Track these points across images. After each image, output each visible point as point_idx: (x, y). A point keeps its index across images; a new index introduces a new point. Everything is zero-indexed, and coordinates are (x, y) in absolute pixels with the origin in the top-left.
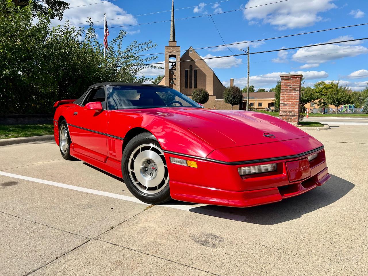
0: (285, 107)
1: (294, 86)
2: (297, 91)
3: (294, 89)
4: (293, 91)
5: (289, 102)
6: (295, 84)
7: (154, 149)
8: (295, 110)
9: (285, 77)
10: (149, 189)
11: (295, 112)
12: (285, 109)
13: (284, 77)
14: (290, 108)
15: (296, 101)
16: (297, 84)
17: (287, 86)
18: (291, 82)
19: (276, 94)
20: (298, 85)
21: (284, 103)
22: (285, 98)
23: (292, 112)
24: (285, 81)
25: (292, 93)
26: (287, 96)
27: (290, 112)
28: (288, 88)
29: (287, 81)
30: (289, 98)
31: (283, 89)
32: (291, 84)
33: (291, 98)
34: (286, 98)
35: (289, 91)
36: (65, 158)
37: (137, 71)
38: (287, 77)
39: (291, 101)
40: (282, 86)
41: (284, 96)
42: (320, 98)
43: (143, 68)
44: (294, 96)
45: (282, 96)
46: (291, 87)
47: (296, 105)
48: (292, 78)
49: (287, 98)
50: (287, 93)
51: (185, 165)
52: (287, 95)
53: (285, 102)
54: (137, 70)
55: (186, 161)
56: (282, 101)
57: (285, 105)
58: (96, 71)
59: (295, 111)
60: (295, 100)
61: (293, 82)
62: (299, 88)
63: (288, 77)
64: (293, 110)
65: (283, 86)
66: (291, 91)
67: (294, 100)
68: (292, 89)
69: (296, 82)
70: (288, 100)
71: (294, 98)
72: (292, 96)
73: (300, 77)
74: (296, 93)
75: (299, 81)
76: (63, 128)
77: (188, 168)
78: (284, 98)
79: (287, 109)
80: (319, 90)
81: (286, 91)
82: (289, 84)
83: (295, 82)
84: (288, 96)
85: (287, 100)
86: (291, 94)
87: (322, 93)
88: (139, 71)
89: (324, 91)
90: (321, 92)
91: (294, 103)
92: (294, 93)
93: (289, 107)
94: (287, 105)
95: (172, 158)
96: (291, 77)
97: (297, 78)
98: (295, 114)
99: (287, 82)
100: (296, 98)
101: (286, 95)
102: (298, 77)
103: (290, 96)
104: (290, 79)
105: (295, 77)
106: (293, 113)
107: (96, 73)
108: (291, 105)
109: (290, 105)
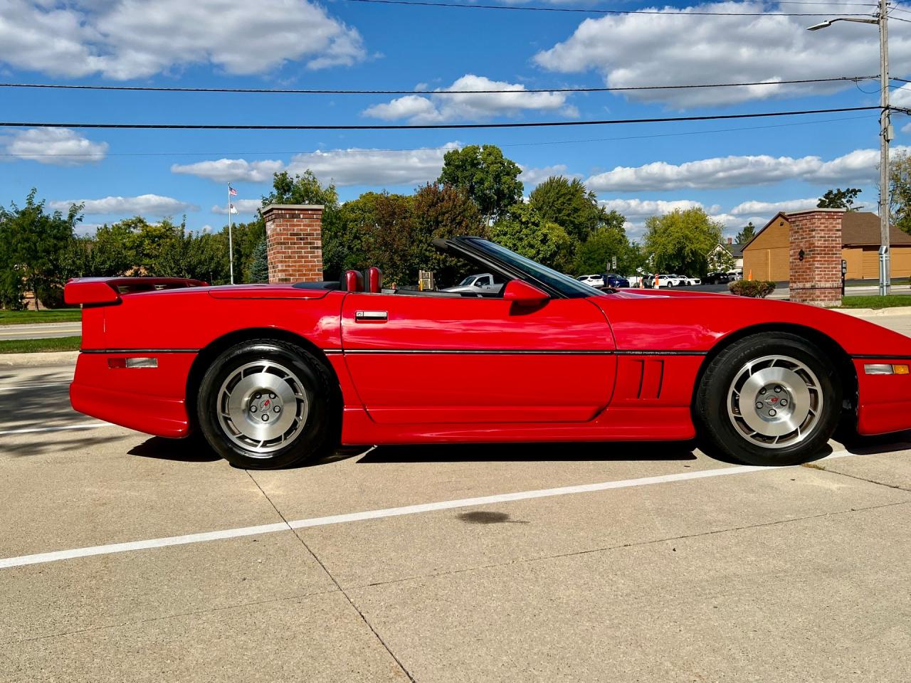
1: (309, 235)
2: (318, 248)
3: (310, 243)
4: (307, 248)
6: (310, 230)
9: (286, 212)
13: (283, 212)
15: (318, 275)
16: (316, 230)
17: (291, 235)
18: (300, 225)
22: (289, 266)
24: (287, 221)
25: (305, 253)
26: (292, 262)
28: (293, 239)
30: (300, 266)
32: (301, 230)
33: (304, 266)
34: (293, 266)
35: (298, 248)
38: (290, 212)
41: (285, 262)
44: (311, 261)
46: (301, 239)
48: (301, 216)
49: (295, 266)
53: (291, 275)
56: (284, 274)
60: (315, 270)
61: (304, 225)
63: (293, 212)
66: (302, 248)
67: (311, 270)
68: (304, 244)
69: (313, 226)
70: (299, 271)
71: (312, 266)
72: (305, 262)
73: (321, 212)
74: (314, 252)
78: (286, 266)
81: (289, 248)
82: (296, 230)
83: (309, 226)
84: (295, 262)
86: (302, 257)
92: (311, 253)
96: (299, 212)
97: (315, 216)
99: (291, 225)
100: (315, 266)
101: (290, 257)
102: (316, 212)
103: (301, 262)
104: (298, 216)
105: (310, 212)
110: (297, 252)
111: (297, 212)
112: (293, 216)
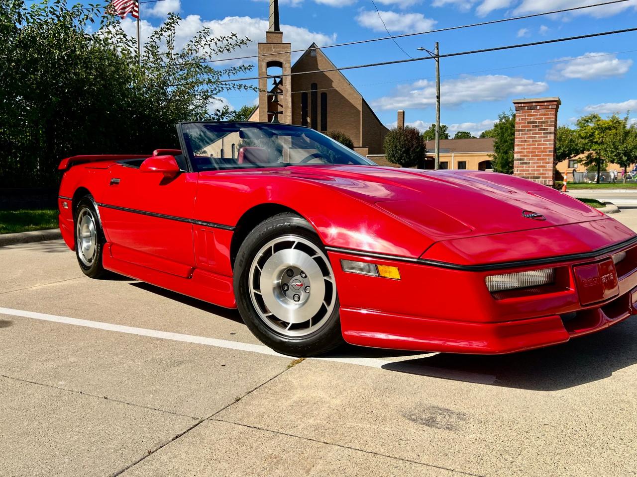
0: (524, 168)
1: (544, 122)
2: (550, 133)
3: (544, 129)
4: (541, 133)
5: (532, 156)
6: (545, 118)
7: (300, 247)
8: (545, 174)
9: (525, 105)
10: (295, 327)
11: (546, 178)
12: (524, 171)
13: (523, 105)
14: (534, 170)
15: (548, 155)
16: (550, 118)
17: (528, 123)
18: (537, 115)
19: (496, 143)
20: (551, 122)
21: (523, 160)
22: (524, 149)
23: (539, 178)
24: (525, 112)
25: (539, 137)
26: (528, 145)
27: (535, 178)
28: (530, 127)
29: (528, 112)
30: (533, 148)
31: (519, 131)
32: (537, 119)
33: (537, 148)
34: (527, 148)
35: (533, 134)
36: (89, 275)
37: (209, 96)
38: (528, 105)
39: (537, 156)
40: (517, 123)
41: (521, 145)
42: (589, 150)
43: (221, 89)
44: (543, 144)
45: (518, 145)
46: (536, 126)
47: (548, 163)
48: (538, 107)
49: (529, 149)
50: (529, 137)
51: (374, 274)
52: (529, 141)
53: (525, 156)
54: (209, 94)
55: (376, 266)
56: (519, 155)
57: (526, 163)
58: (124, 96)
59: (547, 175)
60: (546, 152)
61: (540, 115)
62: (553, 128)
63: (531, 104)
64: (542, 174)
65: (520, 123)
66: (536, 134)
67: (543, 152)
68: (539, 131)
69: (548, 115)
70: (532, 152)
71: (544, 148)
72: (538, 145)
73: (556, 103)
74: (547, 137)
75: (554, 112)
76: (85, 213)
77: (382, 280)
78: (522, 149)
79: (528, 170)
80: (587, 133)
81: (525, 134)
82: (532, 119)
83: (544, 115)
84: (530, 145)
85: (528, 152)
86: (536, 141)
87: (594, 139)
88: (213, 96)
89: (598, 134)
90: (591, 136)
91: (543, 159)
92: (544, 137)
93: (534, 167)
94: (529, 163)
95: (344, 263)
96: (536, 104)
97: (550, 107)
98: (545, 181)
99: (528, 116)
100: (547, 148)
101: (525, 141)
102: (551, 103)
103: (535, 145)
104: (535, 108)
105: (546, 104)
106: (541, 179)
107: (125, 101)
108: (537, 163)
109: (534, 163)
110: (532, 137)
111: (534, 104)
112: (531, 108)
